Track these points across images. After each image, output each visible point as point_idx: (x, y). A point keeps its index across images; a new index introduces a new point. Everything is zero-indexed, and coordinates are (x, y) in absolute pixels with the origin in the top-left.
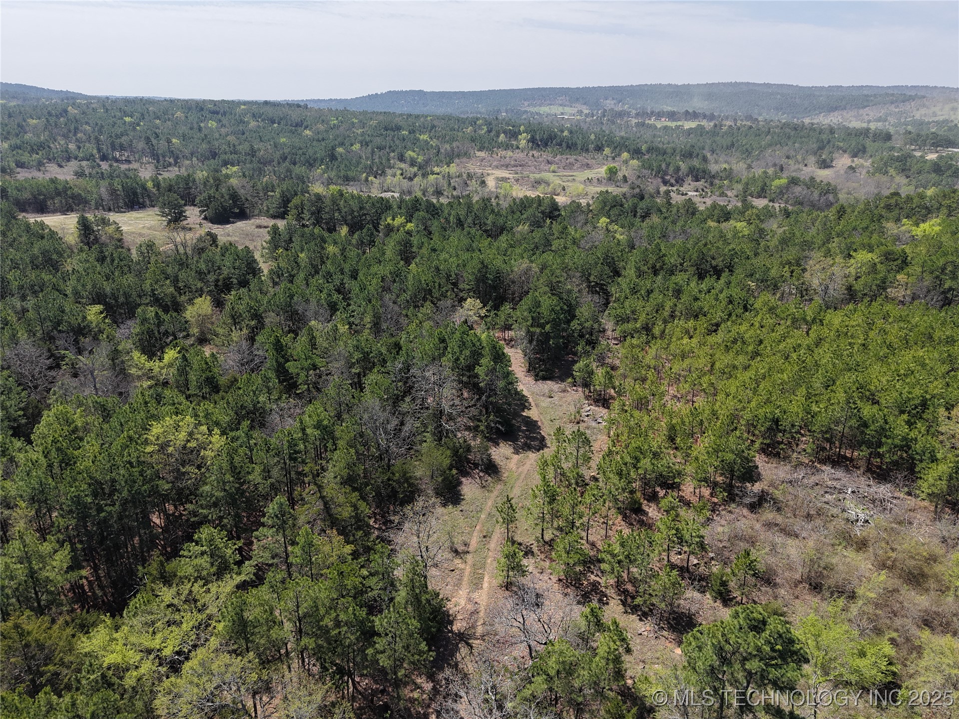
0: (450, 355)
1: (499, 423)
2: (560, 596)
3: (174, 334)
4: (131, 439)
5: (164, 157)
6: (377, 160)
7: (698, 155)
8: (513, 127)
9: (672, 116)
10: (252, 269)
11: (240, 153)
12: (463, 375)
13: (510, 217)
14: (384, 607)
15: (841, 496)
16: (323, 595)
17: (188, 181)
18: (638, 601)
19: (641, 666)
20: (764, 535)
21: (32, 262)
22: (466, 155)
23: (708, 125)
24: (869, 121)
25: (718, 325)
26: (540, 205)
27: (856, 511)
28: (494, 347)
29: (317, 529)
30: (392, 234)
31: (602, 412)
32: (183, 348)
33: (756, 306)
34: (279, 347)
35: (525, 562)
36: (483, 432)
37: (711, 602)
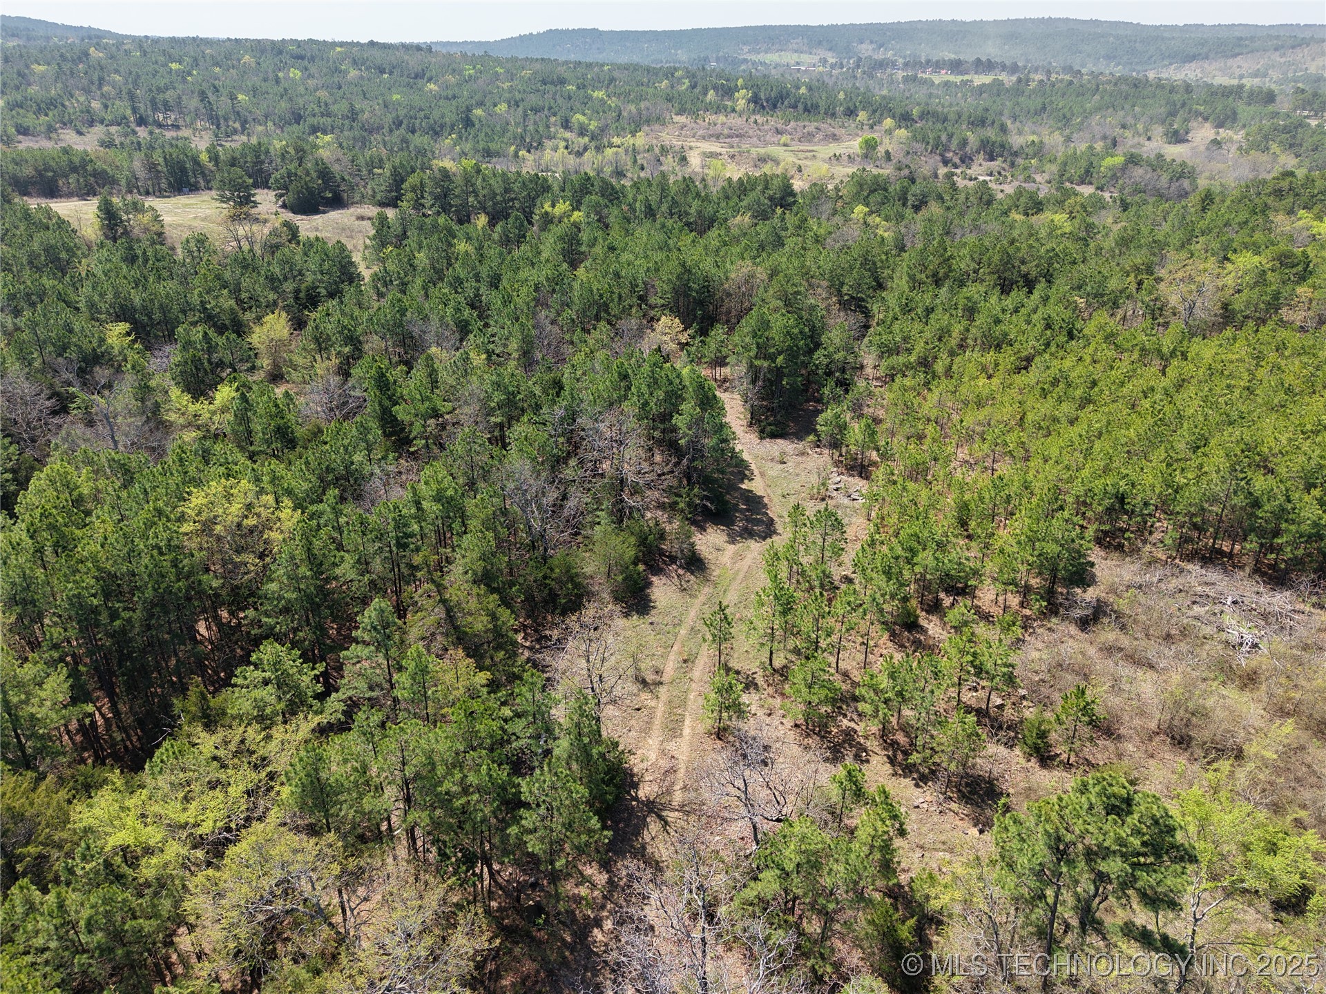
0: (635, 398)
1: (707, 498)
2: (796, 750)
3: (232, 366)
4: (160, 512)
5: (226, 120)
6: (531, 127)
7: (993, 123)
8: (727, 80)
9: (956, 66)
10: (347, 273)
11: (335, 116)
12: (654, 429)
13: (723, 204)
14: (537, 764)
15: (1217, 608)
16: (442, 747)
17: (259, 153)
18: (915, 758)
19: (919, 853)
20: (1102, 665)
21: (30, 263)
22: (660, 120)
23: (1008, 80)
24: (1241, 77)
25: (1029, 359)
26: (767, 188)
27: (1238, 628)
28: (701, 387)
29: (436, 647)
30: (551, 226)
31: (857, 483)
32: (244, 385)
33: (1086, 331)
34: (383, 383)
35: (745, 698)
36: (682, 511)
37: (1022, 761)
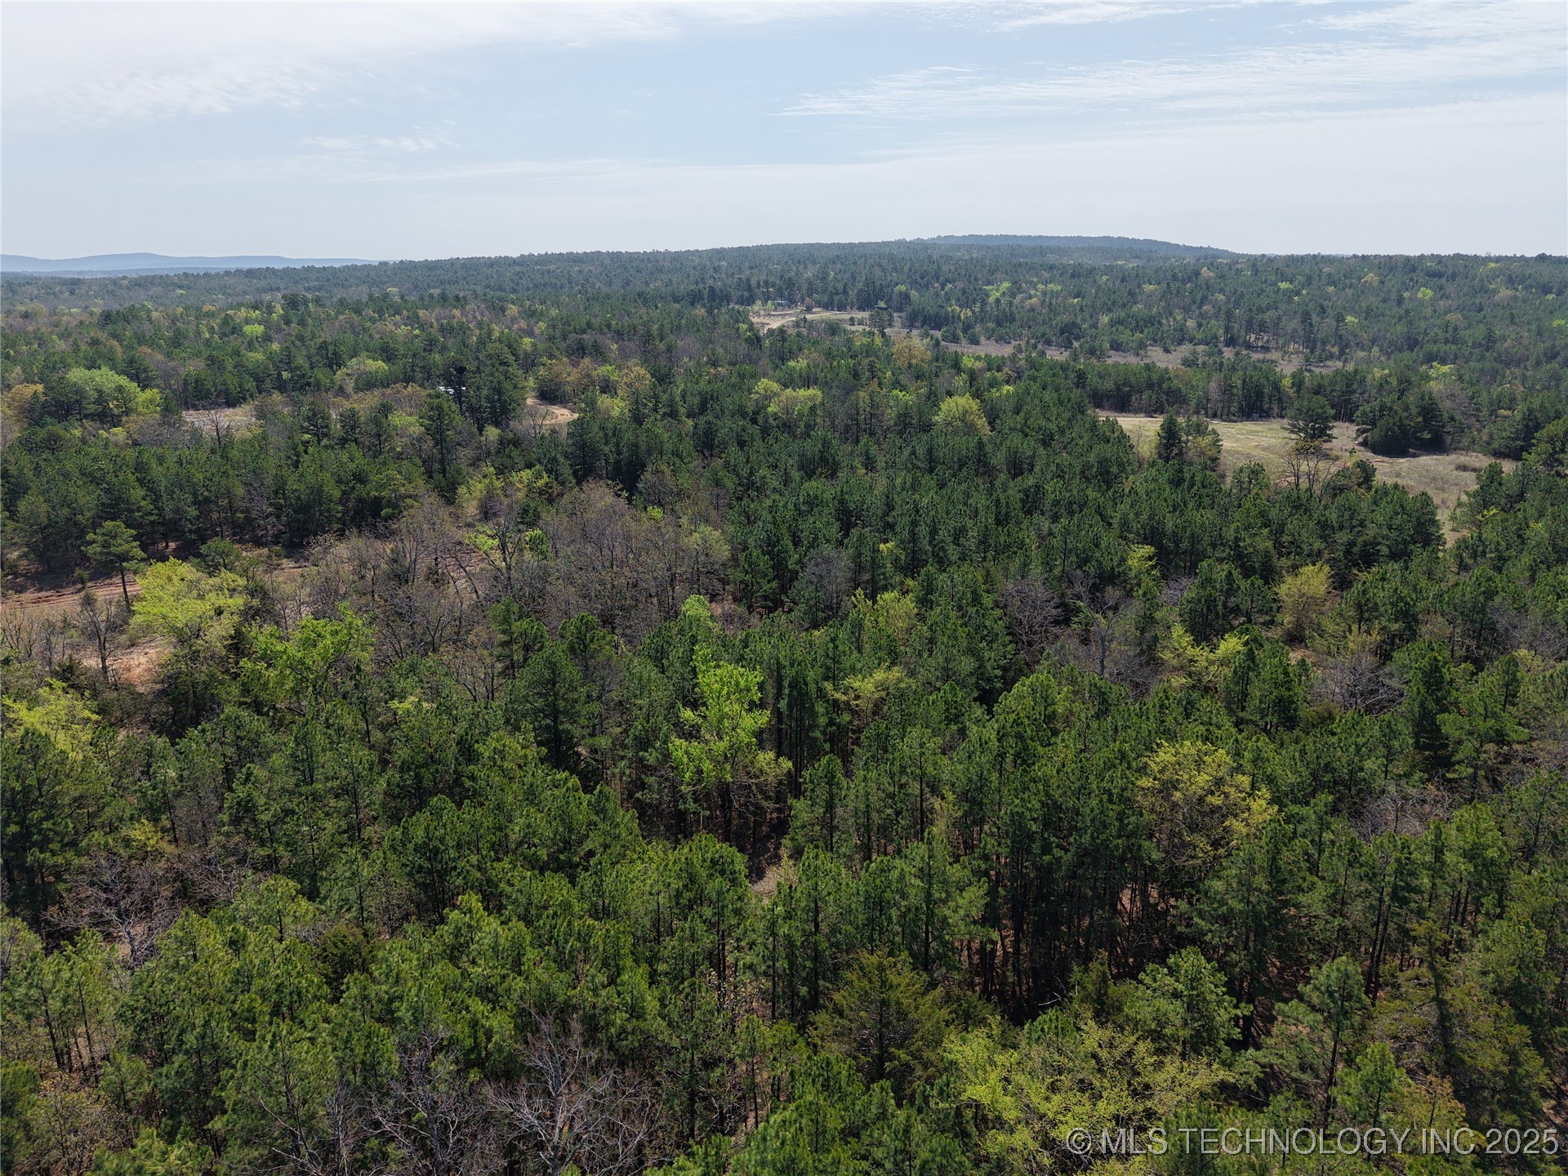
3: (1248, 615)
4: (1123, 756)
5: (1324, 343)
10: (1425, 533)
11: (1465, 343)
17: (1351, 382)
29: (1410, 1060)
32: (1255, 640)
34: (1433, 679)
